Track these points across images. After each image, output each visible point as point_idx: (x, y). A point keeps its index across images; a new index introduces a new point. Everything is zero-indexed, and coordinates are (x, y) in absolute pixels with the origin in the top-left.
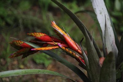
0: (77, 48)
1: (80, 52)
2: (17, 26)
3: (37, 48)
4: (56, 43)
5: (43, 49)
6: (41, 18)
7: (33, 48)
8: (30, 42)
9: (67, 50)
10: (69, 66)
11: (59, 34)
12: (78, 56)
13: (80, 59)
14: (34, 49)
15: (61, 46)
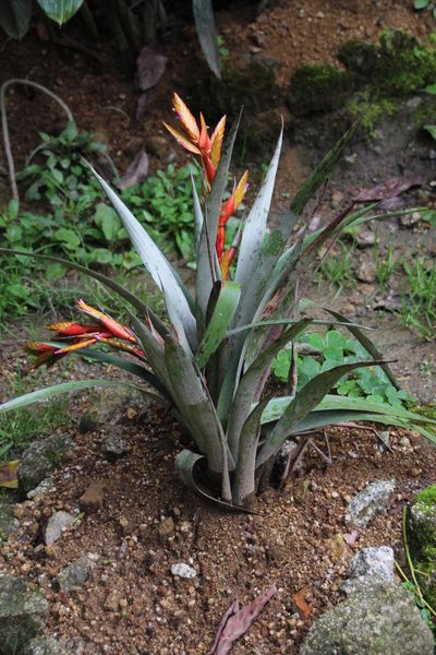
0: (127, 335)
1: (133, 339)
2: (47, 309)
3: (63, 348)
4: (90, 335)
5: (73, 347)
6: (82, 287)
7: (57, 349)
8: (52, 340)
9: (111, 341)
10: (123, 366)
11: (93, 319)
12: (130, 347)
13: (136, 351)
14: (60, 351)
15: (98, 337)
